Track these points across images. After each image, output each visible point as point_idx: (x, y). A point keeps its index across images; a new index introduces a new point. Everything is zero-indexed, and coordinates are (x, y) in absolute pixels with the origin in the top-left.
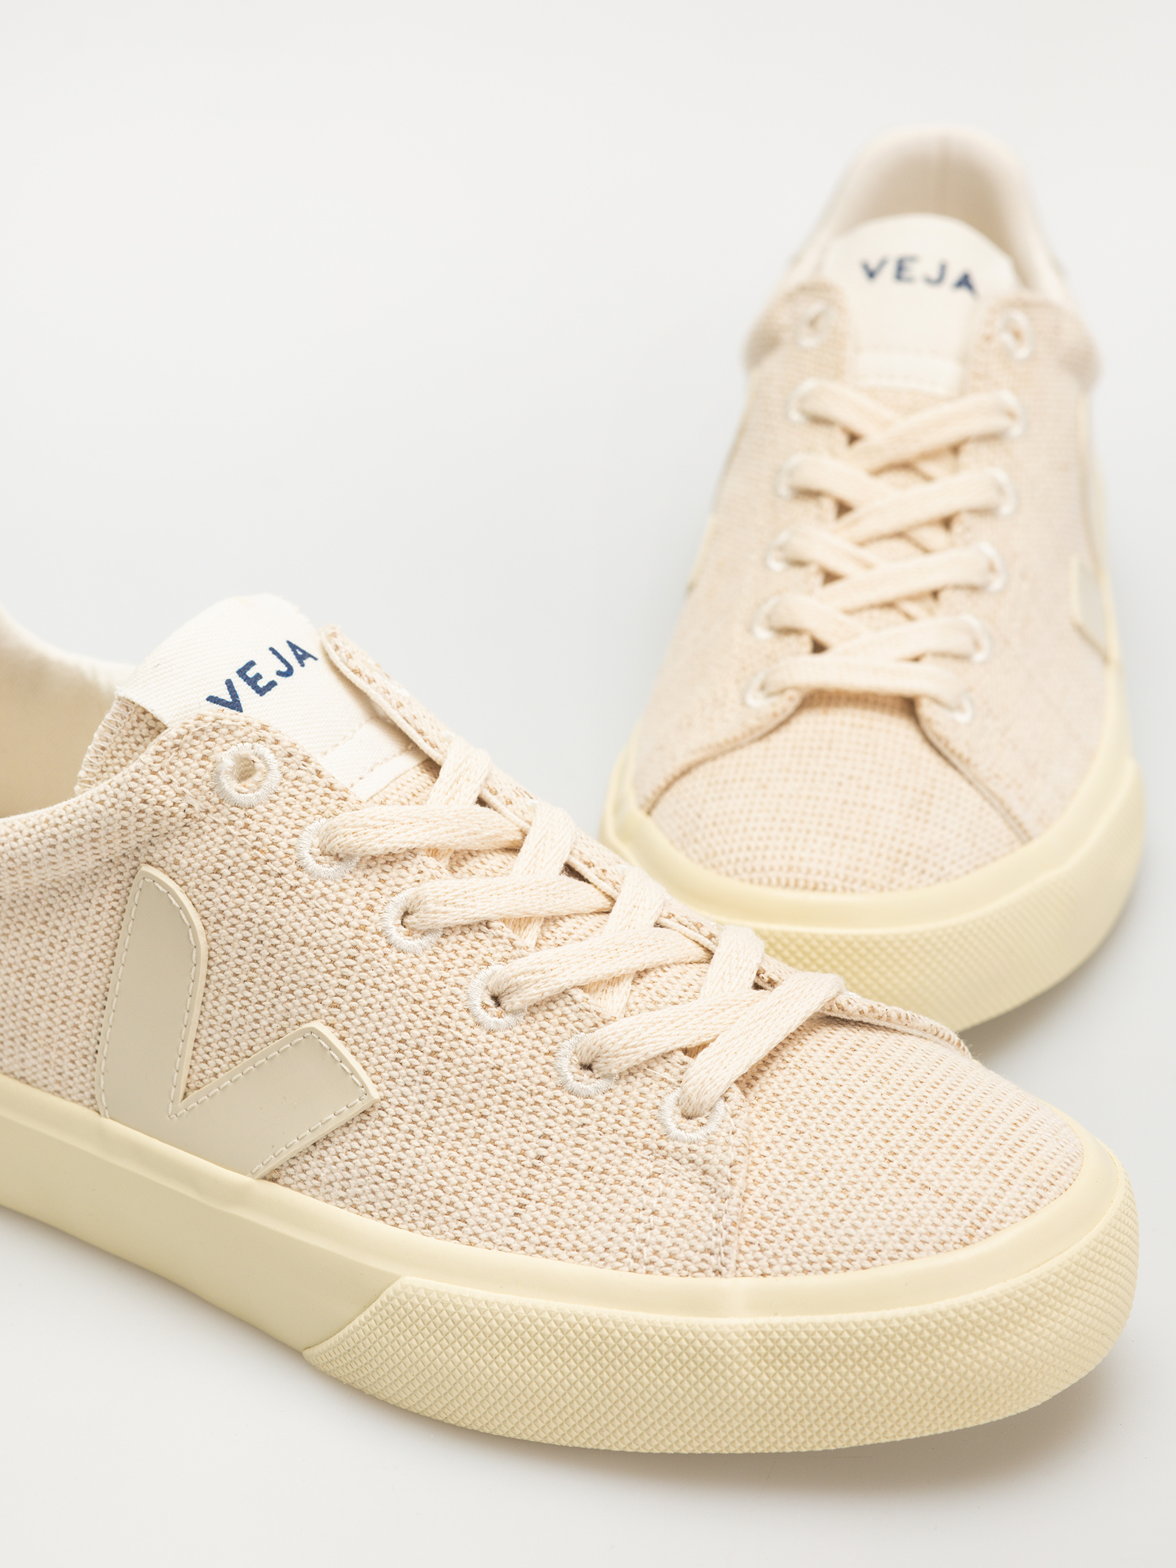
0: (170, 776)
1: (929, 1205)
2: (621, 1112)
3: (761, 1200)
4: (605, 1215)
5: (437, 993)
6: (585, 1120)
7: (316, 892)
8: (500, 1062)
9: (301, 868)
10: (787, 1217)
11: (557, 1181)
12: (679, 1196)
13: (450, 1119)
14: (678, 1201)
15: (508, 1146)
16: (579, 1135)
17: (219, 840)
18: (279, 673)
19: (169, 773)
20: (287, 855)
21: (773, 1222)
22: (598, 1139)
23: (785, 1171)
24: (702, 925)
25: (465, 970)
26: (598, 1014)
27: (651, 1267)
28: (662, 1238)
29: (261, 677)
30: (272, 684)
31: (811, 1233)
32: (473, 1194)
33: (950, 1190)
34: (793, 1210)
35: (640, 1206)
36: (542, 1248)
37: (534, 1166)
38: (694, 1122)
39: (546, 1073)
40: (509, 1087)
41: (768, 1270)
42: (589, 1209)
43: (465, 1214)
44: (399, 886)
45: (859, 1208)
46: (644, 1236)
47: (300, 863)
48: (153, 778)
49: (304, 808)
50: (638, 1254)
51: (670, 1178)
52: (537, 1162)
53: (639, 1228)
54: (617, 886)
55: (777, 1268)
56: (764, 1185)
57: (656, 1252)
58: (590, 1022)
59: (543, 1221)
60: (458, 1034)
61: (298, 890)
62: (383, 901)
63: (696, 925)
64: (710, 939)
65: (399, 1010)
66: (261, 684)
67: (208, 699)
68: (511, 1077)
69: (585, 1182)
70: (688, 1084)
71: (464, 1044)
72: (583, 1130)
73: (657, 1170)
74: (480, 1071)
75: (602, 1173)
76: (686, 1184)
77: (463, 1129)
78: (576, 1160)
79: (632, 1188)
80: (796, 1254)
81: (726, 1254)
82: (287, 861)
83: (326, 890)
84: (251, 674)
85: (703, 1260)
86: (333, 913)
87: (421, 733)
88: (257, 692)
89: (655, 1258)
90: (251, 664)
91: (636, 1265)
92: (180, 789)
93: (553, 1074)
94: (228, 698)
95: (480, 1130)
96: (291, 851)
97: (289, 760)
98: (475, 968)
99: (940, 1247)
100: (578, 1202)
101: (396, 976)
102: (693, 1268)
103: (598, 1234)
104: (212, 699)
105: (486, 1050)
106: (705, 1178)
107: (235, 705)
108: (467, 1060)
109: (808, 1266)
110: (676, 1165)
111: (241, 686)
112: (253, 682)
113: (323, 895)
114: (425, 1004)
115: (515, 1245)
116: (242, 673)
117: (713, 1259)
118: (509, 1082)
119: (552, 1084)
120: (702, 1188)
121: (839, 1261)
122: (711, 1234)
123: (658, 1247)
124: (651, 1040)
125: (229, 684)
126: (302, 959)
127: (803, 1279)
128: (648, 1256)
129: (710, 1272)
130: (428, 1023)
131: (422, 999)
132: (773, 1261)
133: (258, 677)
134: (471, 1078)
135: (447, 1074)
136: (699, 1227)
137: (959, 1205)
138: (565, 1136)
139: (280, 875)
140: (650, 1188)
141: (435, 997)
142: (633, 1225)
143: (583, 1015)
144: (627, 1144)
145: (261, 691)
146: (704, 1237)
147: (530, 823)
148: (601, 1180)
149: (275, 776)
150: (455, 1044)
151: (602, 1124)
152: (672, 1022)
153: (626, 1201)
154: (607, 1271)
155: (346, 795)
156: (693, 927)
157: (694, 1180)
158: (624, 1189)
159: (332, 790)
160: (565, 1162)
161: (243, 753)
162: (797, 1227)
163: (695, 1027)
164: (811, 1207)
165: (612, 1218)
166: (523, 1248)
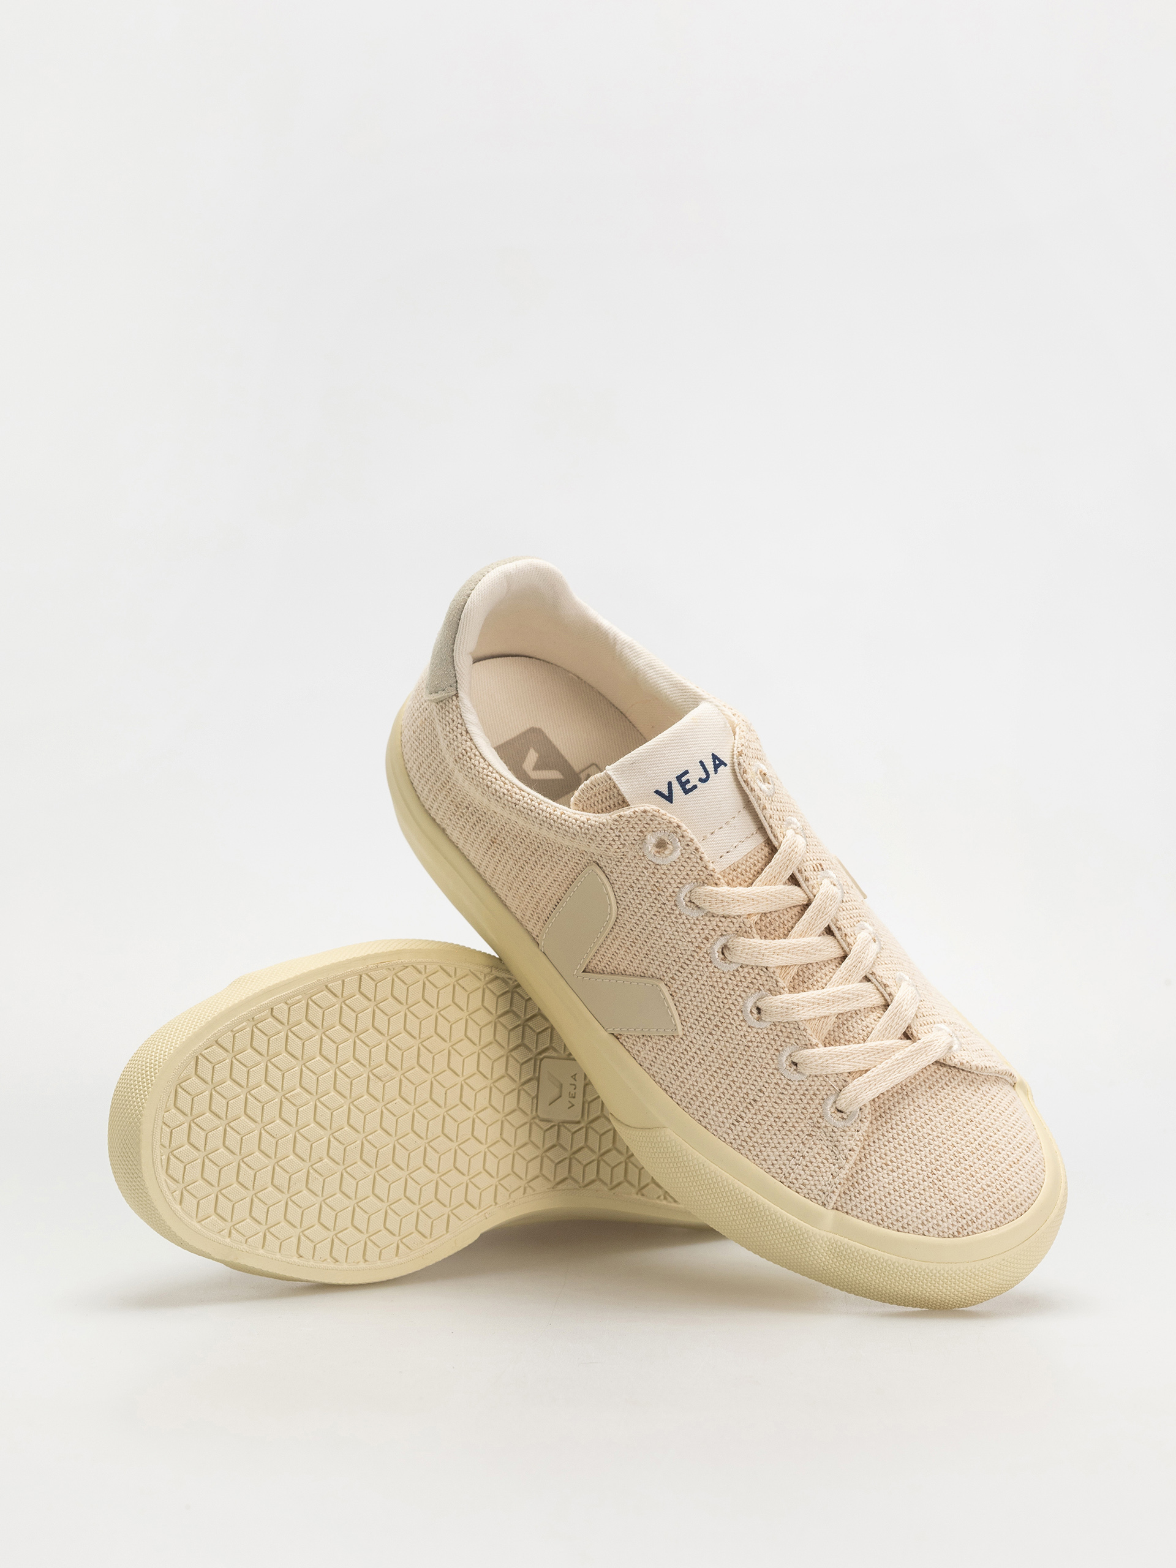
0: (620, 834)
1: (944, 1209)
2: (804, 1095)
3: (860, 1172)
4: (778, 1145)
5: (729, 997)
6: (784, 1091)
7: (681, 921)
8: (750, 1044)
9: (676, 905)
10: (869, 1187)
11: (760, 1117)
12: (818, 1153)
13: (715, 1060)
14: (817, 1156)
15: (740, 1088)
16: (779, 1098)
17: (637, 873)
18: (701, 780)
19: (620, 831)
20: (671, 896)
21: (861, 1187)
22: (787, 1104)
23: (878, 1159)
24: (888, 986)
25: (747, 990)
26: (809, 1040)
27: (791, 1185)
28: (802, 1173)
29: (689, 782)
30: (695, 787)
31: (878, 1201)
32: (715, 1103)
33: (957, 1203)
34: (874, 1184)
35: (797, 1149)
36: (740, 1148)
37: (750, 1103)
38: (840, 1115)
39: (772, 1059)
40: (750, 1058)
41: (850, 1212)
42: (771, 1139)
43: (708, 1111)
44: (726, 931)
45: (908, 1197)
46: (793, 1167)
47: (677, 903)
48: (611, 831)
49: (687, 875)
50: (787, 1175)
51: (817, 1141)
52: (753, 1102)
53: (793, 1161)
54: (850, 946)
55: (855, 1213)
56: (864, 1164)
57: (796, 1179)
58: (803, 1043)
59: (746, 1134)
60: (732, 1021)
61: (671, 915)
62: (715, 937)
63: (884, 985)
64: (889, 996)
65: (706, 997)
66: (688, 786)
67: (655, 792)
68: (753, 1054)
69: (774, 1124)
70: (843, 1096)
71: (735, 1029)
72: (781, 1096)
73: (813, 1133)
74: (738, 1044)
75: (784, 1122)
76: (825, 1148)
77: (720, 1069)
78: (773, 1110)
79: (797, 1137)
80: (867, 1210)
81: (830, 1198)
82: (670, 899)
83: (686, 921)
84: (684, 779)
85: (818, 1194)
86: (686, 934)
87: (771, 827)
88: (684, 792)
89: (795, 1181)
90: (686, 772)
91: (784, 1180)
92: (623, 842)
93: (776, 1061)
94: (666, 793)
95: (729, 1073)
96: (673, 894)
97: (687, 848)
98: (753, 991)
99: (941, 1234)
100: (767, 1132)
101: (710, 980)
102: (812, 1196)
103: (771, 1154)
104: (657, 792)
105: (745, 1035)
106: (835, 1149)
107: (669, 798)
108: (733, 1037)
109: (870, 1218)
110: (823, 1135)
111: (676, 787)
112: (683, 785)
113: (684, 923)
114: (720, 1000)
115: (728, 1140)
116: (679, 778)
117: (824, 1197)
118: (751, 1056)
119: (773, 1066)
120: (831, 1153)
121: (888, 1222)
122: (827, 1183)
123: (798, 1177)
124: (832, 1065)
125: (670, 784)
126: (663, 948)
127: (866, 1223)
128: (792, 1179)
129: (820, 1202)
130: (719, 1010)
131: (720, 996)
132: (854, 1208)
133: (688, 781)
134: (733, 1046)
135: (721, 1038)
136: (822, 1176)
137: (959, 1214)
138: (772, 1095)
139: (664, 904)
140: (806, 1142)
141: (726, 998)
142: (790, 1158)
143: (800, 1037)
144: (802, 1113)
145: (686, 792)
146: (823, 1183)
147: (815, 896)
148: (782, 1126)
149: (677, 854)
150: (729, 1026)
151: (793, 1097)
152: (848, 1056)
153: (791, 1143)
154: (768, 1176)
155: (713, 874)
156: (883, 985)
157: (829, 1147)
158: (792, 1137)
159: (706, 869)
160: (767, 1109)
161: (663, 837)
162: (872, 1195)
163: (860, 1061)
164: (884, 1187)
165: (781, 1149)
166: (731, 1143)
